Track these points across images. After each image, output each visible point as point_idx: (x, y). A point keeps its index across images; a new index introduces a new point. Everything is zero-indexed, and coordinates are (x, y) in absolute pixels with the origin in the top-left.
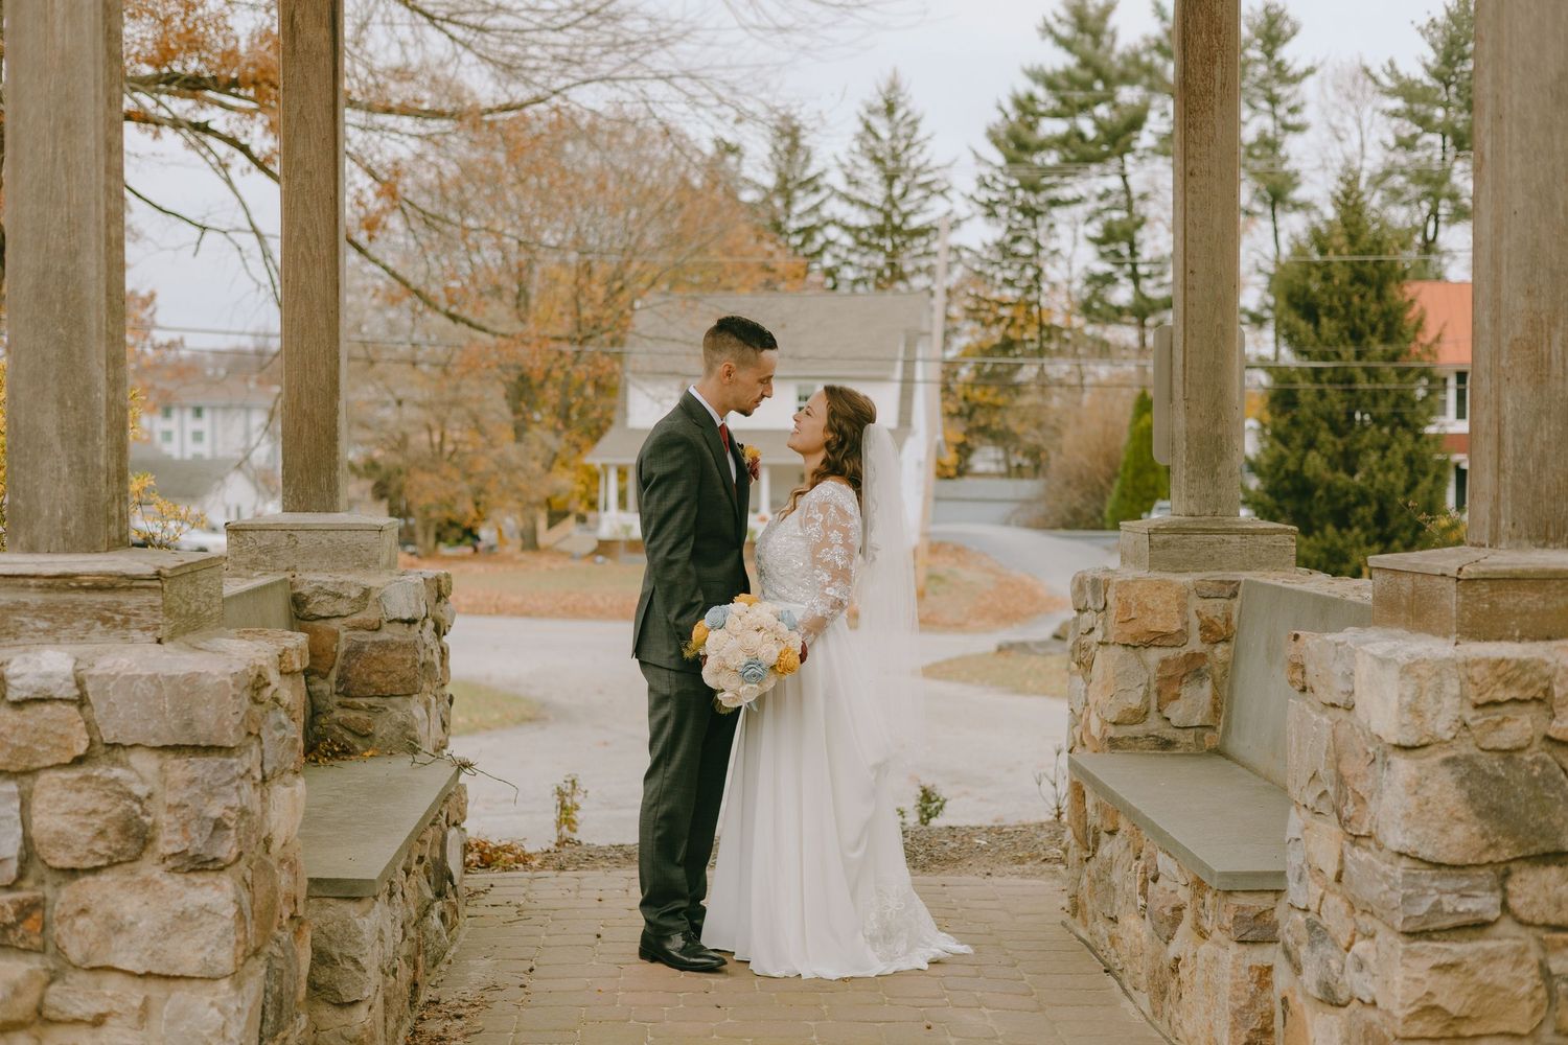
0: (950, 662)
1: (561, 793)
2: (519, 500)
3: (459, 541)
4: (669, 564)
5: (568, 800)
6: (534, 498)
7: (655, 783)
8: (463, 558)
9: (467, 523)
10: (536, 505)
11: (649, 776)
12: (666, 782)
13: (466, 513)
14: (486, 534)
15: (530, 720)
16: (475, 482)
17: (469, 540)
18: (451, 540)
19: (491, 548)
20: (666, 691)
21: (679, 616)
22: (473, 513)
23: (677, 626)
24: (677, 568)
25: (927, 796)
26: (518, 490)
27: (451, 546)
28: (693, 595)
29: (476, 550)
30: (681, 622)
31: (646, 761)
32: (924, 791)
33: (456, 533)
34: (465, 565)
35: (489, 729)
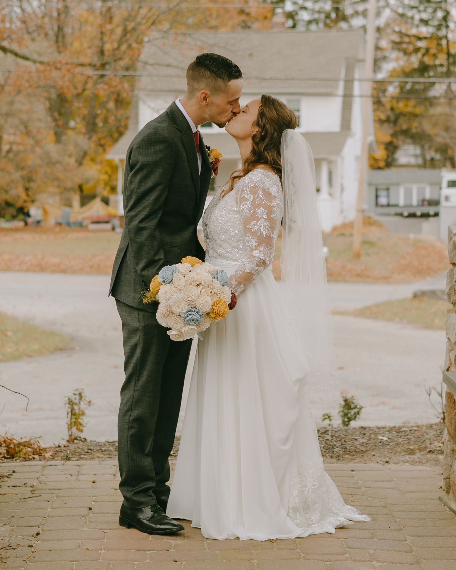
0: (378, 305)
1: (71, 403)
2: (58, 187)
3: (14, 217)
4: (139, 230)
5: (76, 407)
6: (69, 184)
7: (129, 393)
8: (17, 230)
9: (19, 204)
10: (72, 189)
11: (124, 388)
12: (137, 393)
13: (18, 197)
14: (35, 212)
15: (61, 350)
16: (24, 173)
17: (21, 216)
18: (8, 216)
19: (38, 222)
20: (136, 325)
21: (144, 269)
22: (23, 196)
23: (142, 276)
24: (146, 233)
25: (348, 405)
26: (57, 179)
27: (7, 221)
28: (156, 254)
29: (26, 224)
30: (145, 273)
31: (123, 378)
32: (346, 401)
33: (12, 211)
34: (18, 235)
35: (30, 356)
